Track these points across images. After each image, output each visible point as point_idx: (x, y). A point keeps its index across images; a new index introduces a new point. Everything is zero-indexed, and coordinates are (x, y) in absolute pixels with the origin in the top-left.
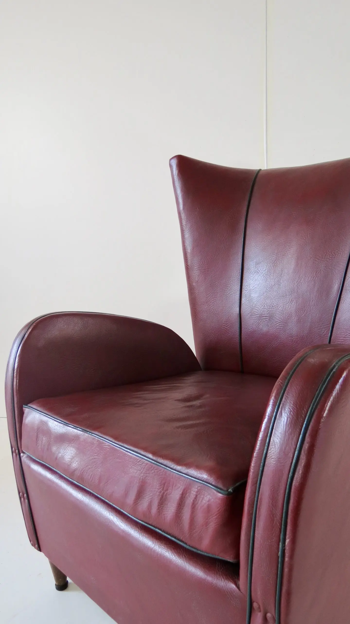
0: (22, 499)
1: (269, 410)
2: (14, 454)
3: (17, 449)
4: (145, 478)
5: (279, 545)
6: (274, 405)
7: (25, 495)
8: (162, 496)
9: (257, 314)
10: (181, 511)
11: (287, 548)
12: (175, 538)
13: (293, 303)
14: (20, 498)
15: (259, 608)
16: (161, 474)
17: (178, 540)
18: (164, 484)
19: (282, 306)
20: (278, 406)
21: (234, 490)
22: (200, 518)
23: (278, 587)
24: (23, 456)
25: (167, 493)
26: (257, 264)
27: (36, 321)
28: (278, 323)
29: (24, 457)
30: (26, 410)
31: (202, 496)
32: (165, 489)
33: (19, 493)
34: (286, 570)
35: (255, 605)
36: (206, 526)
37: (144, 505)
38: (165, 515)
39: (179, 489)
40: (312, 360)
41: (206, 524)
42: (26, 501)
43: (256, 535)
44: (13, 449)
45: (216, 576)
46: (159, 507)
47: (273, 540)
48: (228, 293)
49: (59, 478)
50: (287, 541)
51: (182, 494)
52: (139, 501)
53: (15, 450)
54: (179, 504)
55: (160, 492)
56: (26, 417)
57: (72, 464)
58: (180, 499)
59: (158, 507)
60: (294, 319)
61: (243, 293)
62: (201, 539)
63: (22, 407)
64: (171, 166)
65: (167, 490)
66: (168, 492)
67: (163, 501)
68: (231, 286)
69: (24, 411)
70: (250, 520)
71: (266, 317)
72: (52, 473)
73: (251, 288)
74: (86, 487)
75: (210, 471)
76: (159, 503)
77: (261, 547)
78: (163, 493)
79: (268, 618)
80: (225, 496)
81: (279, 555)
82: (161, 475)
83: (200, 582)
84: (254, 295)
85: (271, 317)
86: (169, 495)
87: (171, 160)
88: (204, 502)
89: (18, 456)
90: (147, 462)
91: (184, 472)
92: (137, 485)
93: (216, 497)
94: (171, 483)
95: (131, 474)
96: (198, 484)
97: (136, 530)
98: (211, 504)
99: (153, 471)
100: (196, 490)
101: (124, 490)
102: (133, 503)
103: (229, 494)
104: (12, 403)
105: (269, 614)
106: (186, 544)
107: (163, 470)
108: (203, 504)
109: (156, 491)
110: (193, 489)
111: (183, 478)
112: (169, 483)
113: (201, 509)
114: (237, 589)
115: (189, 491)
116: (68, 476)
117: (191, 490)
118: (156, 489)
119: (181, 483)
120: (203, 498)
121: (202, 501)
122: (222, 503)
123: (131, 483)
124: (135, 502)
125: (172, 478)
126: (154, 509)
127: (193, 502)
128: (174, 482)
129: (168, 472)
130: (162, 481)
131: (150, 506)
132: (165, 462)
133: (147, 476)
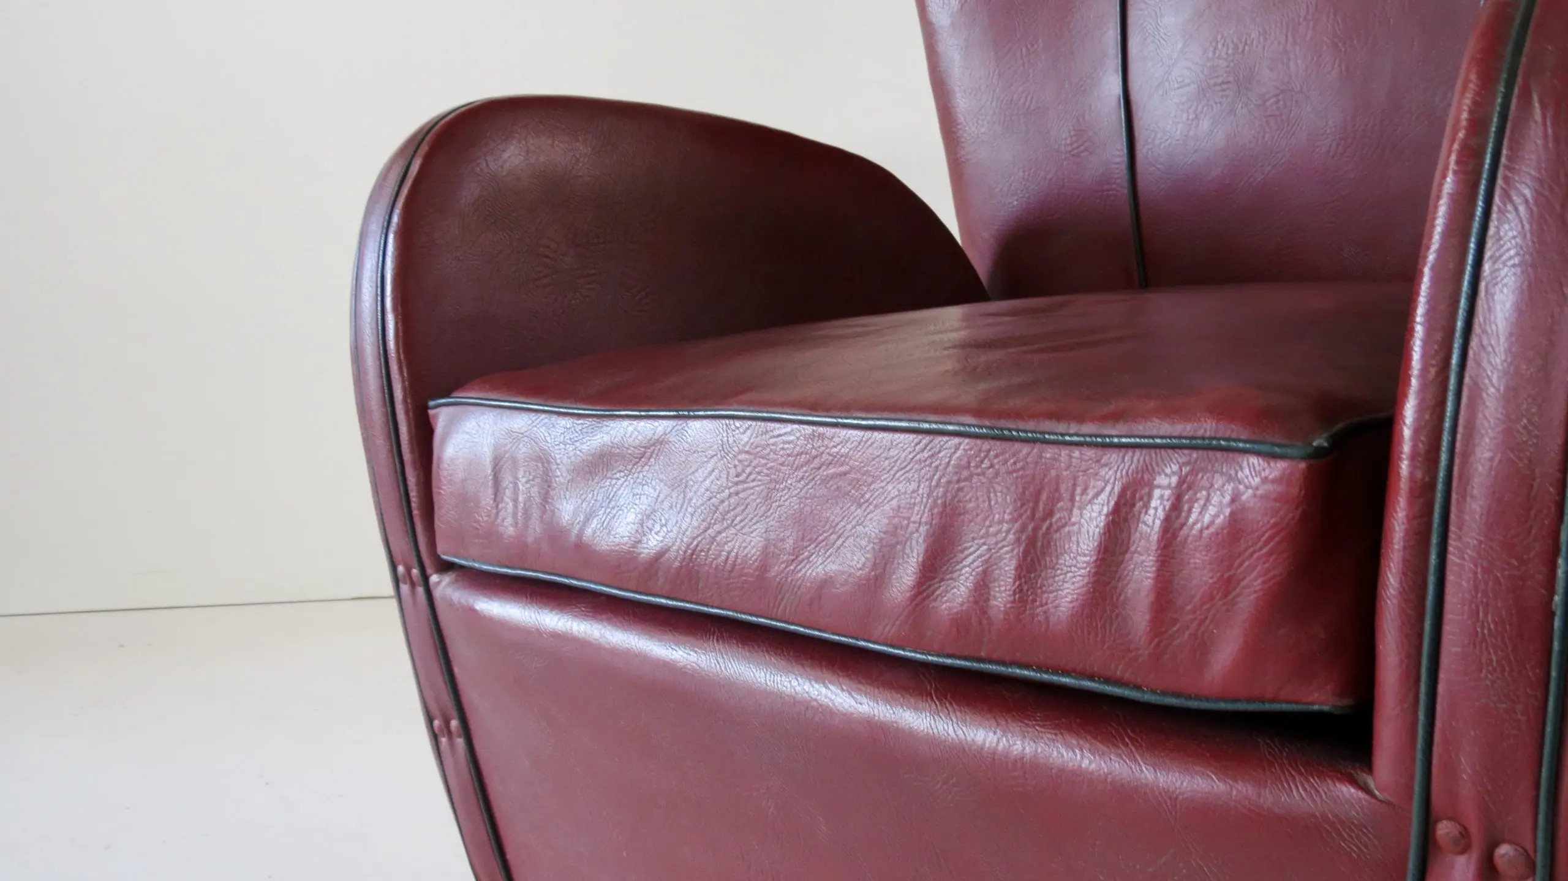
0: (444, 740)
2: (405, 588)
3: (415, 562)
4: (953, 498)
7: (454, 723)
8: (1032, 542)
10: (1117, 571)
12: (1091, 677)
14: (435, 738)
15: (1465, 834)
16: (1019, 465)
17: (1107, 681)
18: (1037, 495)
21: (1337, 441)
22: (1199, 571)
23: (1549, 729)
24: (439, 583)
25: (1051, 524)
29: (444, 583)
30: (442, 416)
31: (1204, 493)
32: (1039, 514)
33: (430, 720)
35: (1444, 829)
36: (1226, 595)
37: (957, 590)
38: (1046, 604)
39: (1103, 497)
41: (1227, 585)
42: (460, 742)
43: (1452, 558)
44: (401, 569)
45: (1268, 773)
46: (1020, 585)
47: (1532, 554)
49: (591, 614)
51: (1117, 510)
52: (936, 586)
53: (408, 570)
54: (1106, 550)
55: (1023, 529)
56: (444, 441)
57: (644, 538)
58: (1109, 531)
59: (1017, 583)
62: (1202, 648)
63: (426, 409)
65: (1050, 514)
66: (1054, 520)
67: (1035, 556)
69: (432, 421)
72: (559, 605)
74: (707, 606)
75: (1222, 411)
76: (1019, 567)
77: (1479, 595)
78: (1036, 529)
79: (1501, 866)
80: (1303, 465)
81: (1554, 607)
82: (1023, 468)
86: (1057, 530)
88: (1212, 510)
89: (420, 590)
90: (957, 440)
91: (1115, 431)
92: (923, 529)
93: (1265, 480)
94: (1063, 488)
95: (894, 503)
96: (1181, 457)
97: (921, 704)
98: (1244, 509)
99: (986, 463)
100: (1174, 480)
101: (869, 565)
102: (913, 599)
103: (1319, 453)
104: (385, 405)
105: (1504, 850)
106: (1138, 687)
107: (1025, 449)
108: (1207, 519)
109: (1005, 526)
110: (1162, 480)
111: (1113, 456)
112: (1057, 489)
113: (1204, 541)
114: (1361, 795)
115: (1146, 490)
116: (631, 586)
117: (1152, 487)
118: (1001, 522)
119: (1108, 473)
120: (1208, 499)
121: (1204, 508)
122: (1295, 491)
123: (894, 534)
124: (919, 593)
125: (1068, 468)
126: (1001, 597)
127: (1167, 520)
128: (1075, 478)
129: (1049, 452)
130: (1024, 489)
131: (983, 586)
132: (1031, 425)
133: (960, 489)
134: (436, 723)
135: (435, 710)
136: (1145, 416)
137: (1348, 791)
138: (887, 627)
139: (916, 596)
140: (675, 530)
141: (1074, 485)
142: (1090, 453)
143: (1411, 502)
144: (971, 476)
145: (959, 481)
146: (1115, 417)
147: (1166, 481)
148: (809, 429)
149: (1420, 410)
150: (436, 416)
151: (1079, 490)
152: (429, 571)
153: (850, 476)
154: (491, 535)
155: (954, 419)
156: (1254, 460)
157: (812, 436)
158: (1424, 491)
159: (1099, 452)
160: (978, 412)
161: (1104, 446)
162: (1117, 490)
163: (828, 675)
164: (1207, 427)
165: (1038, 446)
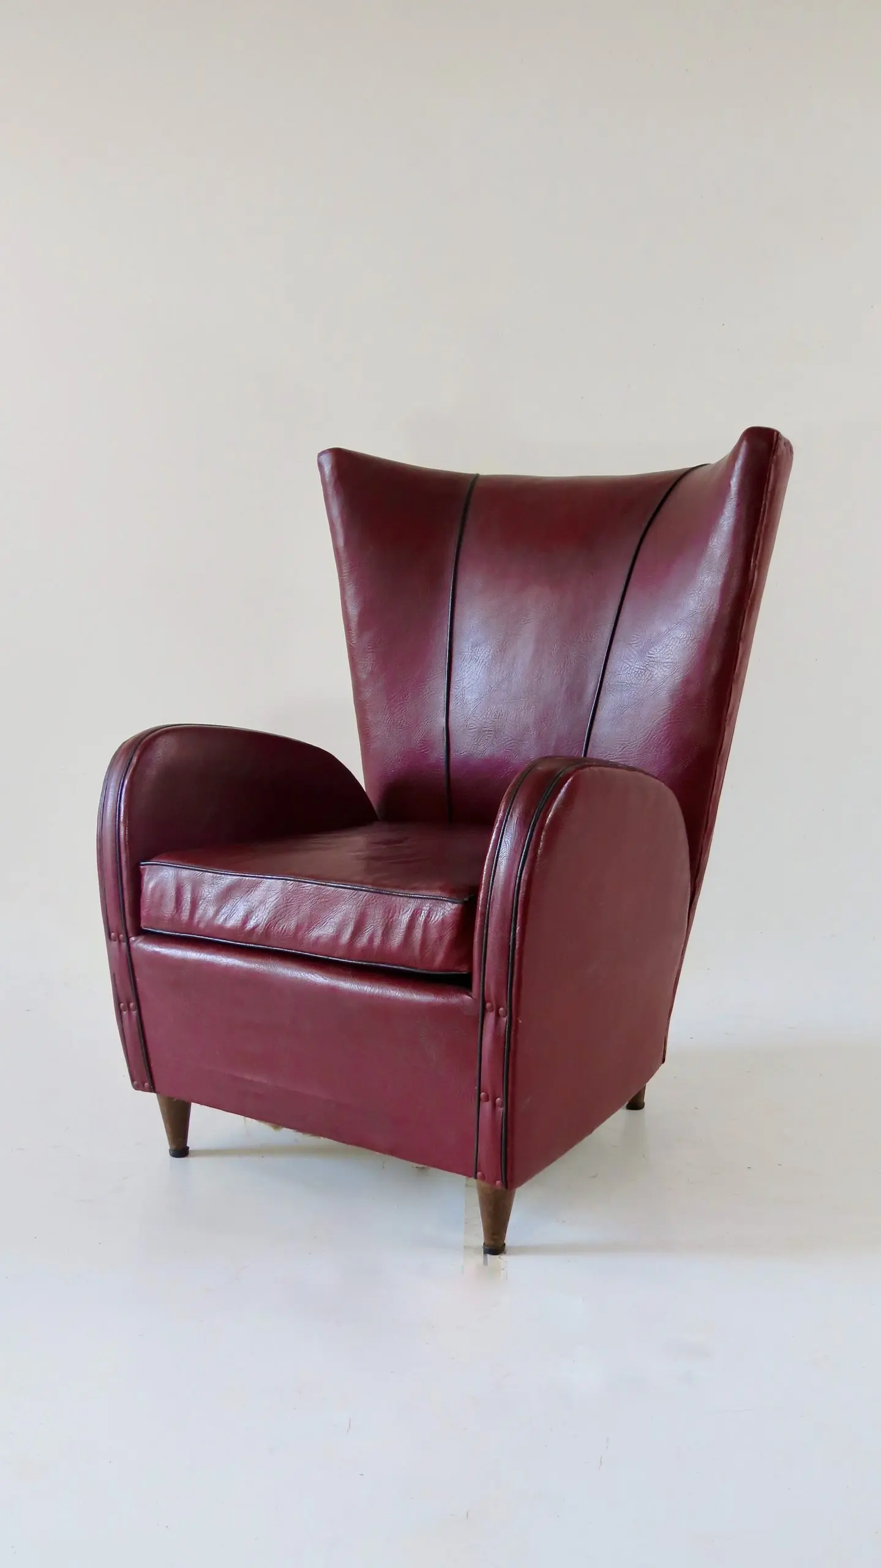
0: (125, 1012)
1: (500, 815)
2: (115, 943)
3: (123, 931)
4: (364, 911)
5: (510, 934)
6: (505, 811)
7: (132, 1004)
8: (387, 925)
9: (475, 727)
10: (411, 934)
11: (517, 936)
13: (532, 709)
14: (120, 1012)
15: (492, 1005)
16: (384, 902)
18: (389, 911)
19: (515, 715)
20: (508, 813)
21: (470, 899)
22: (433, 934)
24: (136, 940)
25: (393, 920)
26: (476, 645)
27: (150, 733)
28: (509, 741)
29: (139, 941)
30: (148, 869)
31: (435, 912)
32: (389, 916)
33: (119, 1004)
34: (516, 957)
35: (488, 1005)
36: (440, 940)
37: (363, 940)
38: (391, 943)
39: (408, 912)
40: (540, 768)
41: (441, 938)
42: (135, 1012)
43: (489, 932)
44: (113, 934)
46: (383, 938)
47: (505, 933)
48: (427, 692)
50: (518, 928)
51: (412, 916)
52: (357, 939)
53: (118, 935)
54: (408, 927)
55: (385, 921)
56: (147, 882)
57: (247, 922)
58: (410, 922)
60: (533, 734)
61: (452, 693)
62: (433, 959)
63: (138, 865)
64: (320, 466)
65: (393, 916)
66: (394, 918)
67: (388, 929)
68: (430, 680)
69: (140, 871)
70: (483, 921)
71: (490, 732)
73: (465, 684)
75: (442, 889)
76: (383, 933)
78: (388, 921)
79: (500, 1013)
80: (460, 905)
82: (386, 902)
83: (431, 1008)
84: (471, 697)
85: (496, 732)
86: (395, 922)
87: (320, 455)
88: (437, 917)
89: (124, 944)
90: (366, 893)
91: (412, 893)
92: (353, 920)
93: (451, 909)
94: (397, 909)
95: (344, 911)
96: (430, 901)
97: (347, 979)
98: (445, 917)
99: (375, 901)
100: (428, 908)
101: (335, 931)
102: (348, 943)
103: (465, 902)
104: (116, 862)
105: (501, 1009)
106: (416, 968)
107: (387, 897)
108: (436, 919)
109: (379, 920)
110: (425, 908)
111: (412, 900)
112: (395, 910)
113: (434, 926)
114: (470, 998)
115: (420, 911)
116: (240, 940)
117: (422, 910)
118: (378, 919)
119: (411, 905)
120: (436, 914)
121: (435, 916)
122: (458, 912)
123: (344, 921)
124: (351, 940)
125: (399, 903)
126: (377, 941)
127: (426, 919)
128: (401, 906)
129: (394, 898)
130: (386, 908)
131: (371, 939)
132: (389, 889)
133: (366, 908)
134: (122, 1005)
135: (122, 998)
136: (422, 889)
137: (467, 997)
138: (341, 952)
139: (350, 942)
140: (261, 918)
141: (400, 909)
142: (405, 899)
143: (481, 918)
144: (369, 904)
145: (366, 905)
146: (414, 889)
147: (426, 908)
148: (315, 885)
149: (484, 893)
150: (144, 869)
151: (401, 910)
152: (130, 935)
153: (330, 902)
154: (159, 919)
155: (365, 886)
156: (449, 903)
157: (317, 888)
158: (483, 914)
159: (408, 899)
160: (373, 884)
161: (410, 897)
162: (413, 910)
163: (314, 971)
164: (438, 893)
165: (390, 896)
